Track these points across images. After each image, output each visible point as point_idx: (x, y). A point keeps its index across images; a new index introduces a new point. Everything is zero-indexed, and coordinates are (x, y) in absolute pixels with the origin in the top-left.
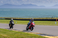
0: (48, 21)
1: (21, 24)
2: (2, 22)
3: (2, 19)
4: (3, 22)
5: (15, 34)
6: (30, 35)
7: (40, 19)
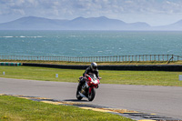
0: (158, 73)
1: (72, 80)
2: (12, 74)
3: (12, 65)
4: (16, 74)
5: (48, 114)
6: (97, 118)
7: (131, 64)
